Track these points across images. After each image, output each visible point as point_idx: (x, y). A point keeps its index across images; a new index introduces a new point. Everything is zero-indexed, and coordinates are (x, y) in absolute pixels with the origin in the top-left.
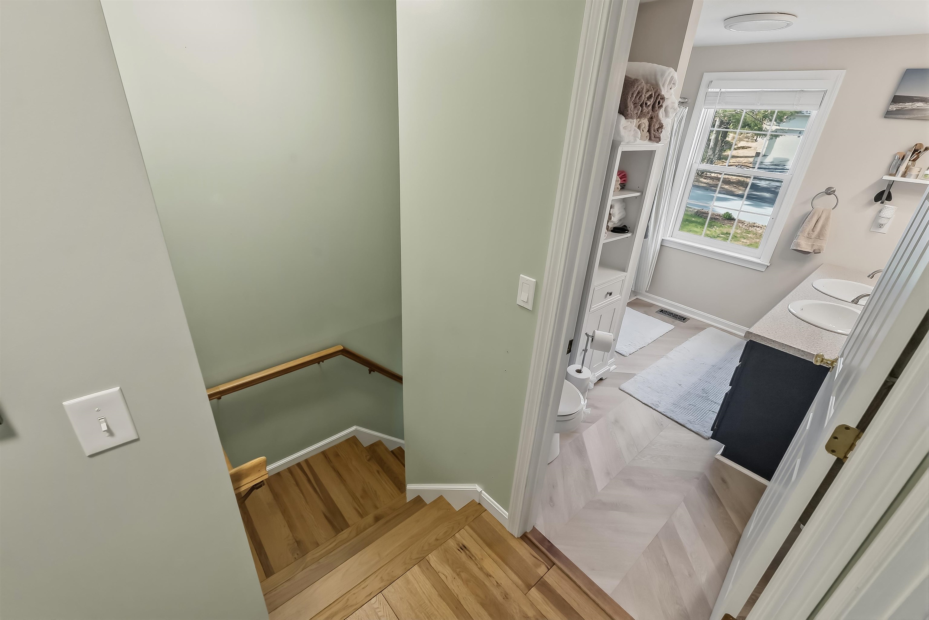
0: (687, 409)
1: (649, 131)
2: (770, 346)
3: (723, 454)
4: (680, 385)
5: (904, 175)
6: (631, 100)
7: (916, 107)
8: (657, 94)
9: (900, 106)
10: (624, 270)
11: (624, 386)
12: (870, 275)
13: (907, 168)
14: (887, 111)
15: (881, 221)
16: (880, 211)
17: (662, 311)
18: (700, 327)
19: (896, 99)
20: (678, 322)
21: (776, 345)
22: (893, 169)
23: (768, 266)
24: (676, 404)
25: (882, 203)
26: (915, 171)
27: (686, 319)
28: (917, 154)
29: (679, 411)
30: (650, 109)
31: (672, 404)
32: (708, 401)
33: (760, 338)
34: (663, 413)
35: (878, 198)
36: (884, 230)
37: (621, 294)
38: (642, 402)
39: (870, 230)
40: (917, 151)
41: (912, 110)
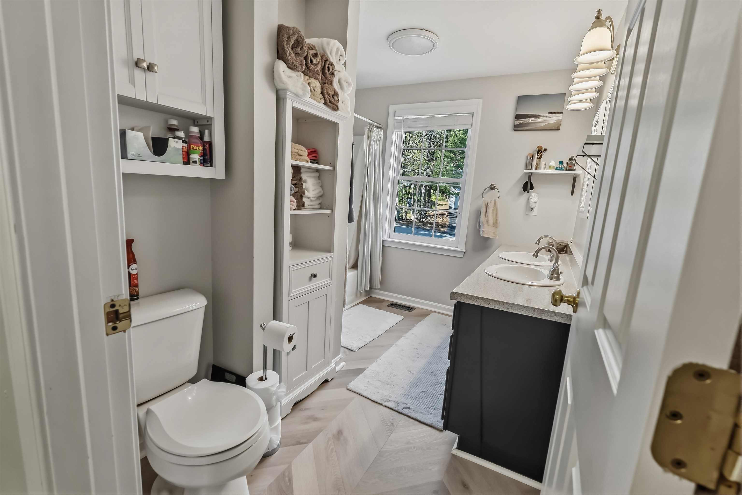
0: (418, 398)
1: (322, 93)
2: (476, 304)
3: (460, 447)
4: (410, 372)
5: (536, 169)
6: (288, 44)
7: (531, 121)
8: (324, 59)
9: (521, 121)
10: (330, 250)
11: (351, 385)
12: (537, 242)
13: (537, 164)
14: (515, 125)
15: (532, 205)
16: (529, 199)
17: (392, 304)
18: (425, 314)
19: (518, 117)
20: (406, 312)
21: (481, 302)
22: (529, 165)
23: (465, 252)
24: (407, 394)
25: (528, 192)
26: (542, 165)
27: (412, 308)
28: (540, 153)
29: (410, 403)
30: (319, 69)
31: (403, 396)
32: (438, 384)
33: (465, 297)
34: (394, 408)
35: (525, 188)
36: (535, 212)
37: (330, 276)
38: (371, 400)
39: (526, 214)
40: (540, 150)
41: (529, 123)
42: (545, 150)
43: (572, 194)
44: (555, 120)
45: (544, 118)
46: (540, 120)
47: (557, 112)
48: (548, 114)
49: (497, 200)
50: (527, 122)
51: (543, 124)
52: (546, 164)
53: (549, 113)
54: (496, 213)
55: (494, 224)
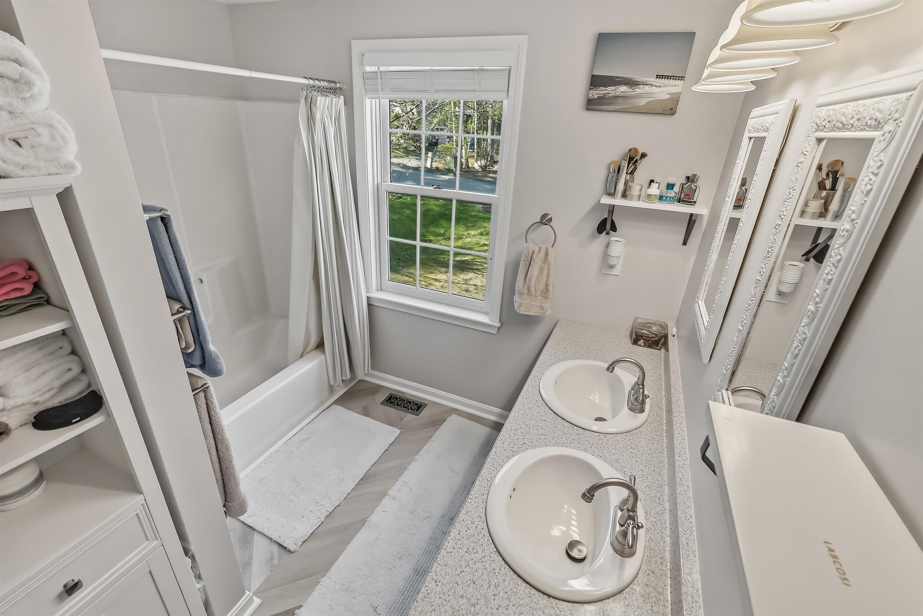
5: (624, 196)
7: (621, 93)
9: (602, 92)
13: (626, 185)
14: (588, 100)
15: (612, 262)
16: (607, 247)
19: (596, 82)
22: (611, 187)
23: (499, 328)
25: (608, 233)
26: (635, 190)
28: (632, 162)
35: (601, 228)
36: (617, 272)
39: (601, 271)
40: (633, 159)
41: (616, 97)
42: (643, 156)
43: (685, 243)
44: (667, 94)
45: (647, 87)
46: (638, 90)
47: (674, 76)
48: (654, 80)
49: (551, 250)
50: (613, 94)
51: (643, 102)
52: (642, 188)
53: (657, 76)
54: (548, 274)
55: (542, 292)
